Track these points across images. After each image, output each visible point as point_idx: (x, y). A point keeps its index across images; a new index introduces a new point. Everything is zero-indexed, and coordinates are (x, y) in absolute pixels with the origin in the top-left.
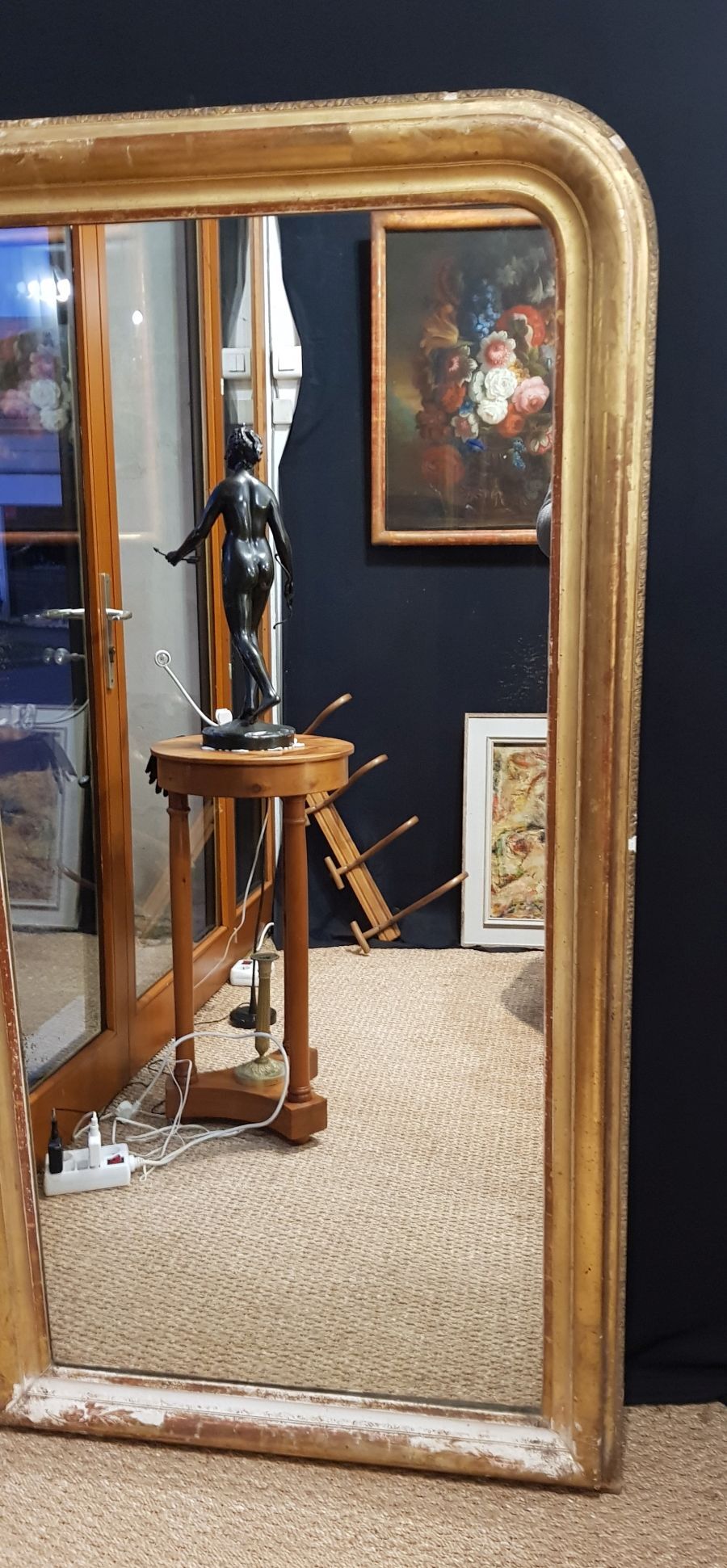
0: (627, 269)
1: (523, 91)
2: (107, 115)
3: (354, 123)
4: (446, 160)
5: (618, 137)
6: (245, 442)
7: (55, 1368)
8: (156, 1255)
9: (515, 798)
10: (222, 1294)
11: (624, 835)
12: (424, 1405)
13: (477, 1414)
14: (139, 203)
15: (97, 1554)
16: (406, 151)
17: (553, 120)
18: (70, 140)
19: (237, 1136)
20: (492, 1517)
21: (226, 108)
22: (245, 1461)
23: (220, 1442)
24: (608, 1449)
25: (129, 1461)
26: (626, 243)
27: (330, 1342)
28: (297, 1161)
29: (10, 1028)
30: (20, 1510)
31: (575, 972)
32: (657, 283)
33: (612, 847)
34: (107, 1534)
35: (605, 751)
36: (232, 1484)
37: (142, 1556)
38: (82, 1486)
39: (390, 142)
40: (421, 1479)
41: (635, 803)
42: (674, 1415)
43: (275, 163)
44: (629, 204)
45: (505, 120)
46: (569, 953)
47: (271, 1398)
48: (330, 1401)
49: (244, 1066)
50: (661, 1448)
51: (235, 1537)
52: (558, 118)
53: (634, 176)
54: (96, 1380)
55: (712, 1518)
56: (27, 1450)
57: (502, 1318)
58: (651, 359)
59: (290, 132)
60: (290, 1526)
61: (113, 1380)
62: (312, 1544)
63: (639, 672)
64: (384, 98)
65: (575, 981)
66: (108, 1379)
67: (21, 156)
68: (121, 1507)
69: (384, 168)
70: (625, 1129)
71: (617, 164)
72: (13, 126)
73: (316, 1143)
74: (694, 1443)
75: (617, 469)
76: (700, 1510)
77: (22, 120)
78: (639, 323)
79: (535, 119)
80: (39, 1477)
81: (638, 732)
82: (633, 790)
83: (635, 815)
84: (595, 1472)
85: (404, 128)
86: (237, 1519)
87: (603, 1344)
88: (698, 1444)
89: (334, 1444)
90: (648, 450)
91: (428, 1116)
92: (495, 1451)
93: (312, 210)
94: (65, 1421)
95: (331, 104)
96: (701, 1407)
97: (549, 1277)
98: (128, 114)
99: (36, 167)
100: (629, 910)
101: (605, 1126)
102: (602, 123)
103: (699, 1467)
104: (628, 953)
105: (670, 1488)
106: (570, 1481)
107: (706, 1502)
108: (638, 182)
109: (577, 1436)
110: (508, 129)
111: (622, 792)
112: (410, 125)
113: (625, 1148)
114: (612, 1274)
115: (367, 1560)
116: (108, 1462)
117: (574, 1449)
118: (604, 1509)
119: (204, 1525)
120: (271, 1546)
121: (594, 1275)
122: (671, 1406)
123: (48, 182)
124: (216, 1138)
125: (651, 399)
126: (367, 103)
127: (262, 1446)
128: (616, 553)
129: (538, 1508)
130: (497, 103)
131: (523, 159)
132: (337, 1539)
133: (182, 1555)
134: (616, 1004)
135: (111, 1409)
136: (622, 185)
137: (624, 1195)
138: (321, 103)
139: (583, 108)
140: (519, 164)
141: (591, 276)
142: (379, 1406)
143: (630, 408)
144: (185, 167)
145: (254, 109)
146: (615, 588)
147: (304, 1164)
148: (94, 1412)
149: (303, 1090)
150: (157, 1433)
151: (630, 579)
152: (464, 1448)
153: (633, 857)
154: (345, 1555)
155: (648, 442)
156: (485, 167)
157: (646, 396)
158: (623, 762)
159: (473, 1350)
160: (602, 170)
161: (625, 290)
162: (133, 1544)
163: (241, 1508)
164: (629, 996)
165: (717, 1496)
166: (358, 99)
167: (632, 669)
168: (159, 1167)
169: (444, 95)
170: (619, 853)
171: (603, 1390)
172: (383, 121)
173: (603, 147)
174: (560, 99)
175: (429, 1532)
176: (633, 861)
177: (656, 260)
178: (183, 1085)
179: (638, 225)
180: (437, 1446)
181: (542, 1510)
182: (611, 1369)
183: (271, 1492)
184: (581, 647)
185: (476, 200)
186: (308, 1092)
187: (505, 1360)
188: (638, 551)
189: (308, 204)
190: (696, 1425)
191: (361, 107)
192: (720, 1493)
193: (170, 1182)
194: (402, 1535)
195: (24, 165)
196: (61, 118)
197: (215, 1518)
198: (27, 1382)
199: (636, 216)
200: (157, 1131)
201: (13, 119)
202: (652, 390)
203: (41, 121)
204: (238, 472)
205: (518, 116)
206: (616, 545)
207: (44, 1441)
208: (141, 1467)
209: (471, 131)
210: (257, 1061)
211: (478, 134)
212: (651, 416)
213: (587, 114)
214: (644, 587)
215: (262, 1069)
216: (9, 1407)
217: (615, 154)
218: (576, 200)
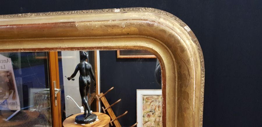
1: (147, 8)
3: (78, 22)
4: (115, 35)
5: (188, 26)
6: (84, 55)
9: (147, 106)
16: (100, 32)
17: (160, 21)
32: (204, 82)
44: (192, 53)
52: (162, 20)
53: (195, 42)
59: (53, 26)
71: (187, 37)
79: (152, 21)
95: (70, 13)
102: (181, 21)
108: (196, 44)
110: (141, 25)
126: (84, 13)
130: (136, 13)
138: (66, 13)
139: (173, 15)
140: (146, 37)
145: (41, 15)
156: (132, 37)
160: (182, 41)
169: (115, 10)
172: (89, 21)
173: (181, 31)
174: (162, 11)
177: (204, 73)
179: (197, 61)
204: (83, 61)
205: (145, 20)
209: (125, 26)
217: (187, 33)
218: (170, 51)
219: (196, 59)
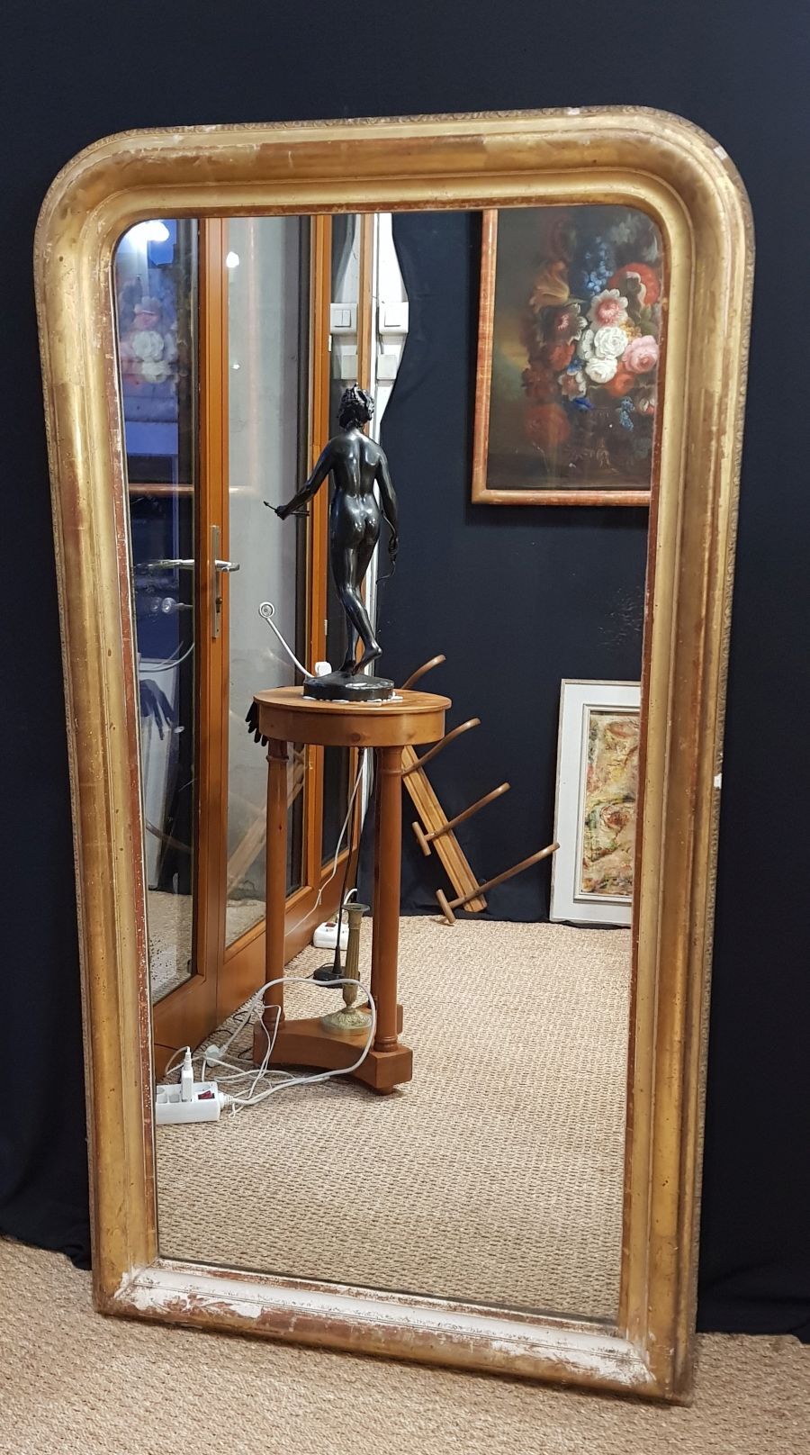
0: (726, 264)
1: (637, 107)
2: (272, 123)
3: (488, 135)
4: (568, 166)
5: (721, 148)
6: (357, 401)
7: (161, 1260)
8: (247, 1182)
9: (611, 768)
10: (311, 1218)
11: (710, 772)
12: (506, 1311)
13: (556, 1321)
14: (296, 200)
15: (198, 1428)
16: (533, 159)
17: (663, 134)
18: (239, 145)
19: (322, 1083)
20: (567, 1420)
21: (376, 119)
22: (334, 1357)
23: (312, 1336)
24: (680, 1359)
25: (225, 1350)
26: (725, 242)
27: (414, 1265)
28: (381, 1109)
29: (140, 934)
30: (126, 1386)
31: (661, 899)
32: (753, 275)
33: (698, 782)
34: (207, 1411)
35: (695, 693)
36: (323, 1377)
37: (239, 1431)
38: (183, 1369)
39: (519, 151)
40: (501, 1383)
41: (721, 743)
42: (746, 1344)
43: (417, 167)
44: (729, 207)
45: (622, 134)
46: (656, 881)
47: (362, 1297)
48: (417, 1302)
49: (330, 1016)
50: (732, 1371)
51: (325, 1420)
52: (668, 132)
53: (734, 182)
54: (198, 1273)
55: (779, 1434)
56: (131, 1336)
57: (582, 1256)
58: (746, 342)
59: (432, 141)
60: (376, 1415)
61: (214, 1274)
62: (397, 1431)
63: (728, 622)
64: (515, 112)
65: (660, 907)
66: (209, 1272)
67: (197, 158)
68: (220, 1389)
69: (512, 173)
70: (704, 1050)
71: (719, 172)
72: (190, 131)
73: (400, 1094)
74: (764, 1369)
75: (711, 440)
76: (767, 1426)
77: (197, 126)
78: (735, 311)
79: (647, 133)
80: (143, 1360)
81: (726, 677)
82: (720, 730)
83: (721, 754)
84: (667, 1381)
85: (531, 139)
86: (326, 1406)
87: (679, 1254)
88: (769, 1370)
89: (420, 1343)
90: (741, 423)
91: (512, 1076)
92: (571, 1357)
93: (448, 208)
94: (168, 1310)
95: (468, 117)
96: (774, 1338)
97: (628, 1190)
98: (290, 123)
99: (209, 167)
100: (713, 842)
101: (686, 1045)
102: (707, 136)
103: (768, 1389)
104: (711, 882)
105: (740, 1405)
106: (643, 1389)
107: (773, 1420)
108: (738, 187)
109: (650, 1346)
110: (625, 141)
111: (709, 732)
112: (537, 137)
113: (703, 1069)
114: (688, 1189)
115: (448, 1448)
116: (207, 1351)
117: (648, 1359)
118: (675, 1419)
119: (296, 1409)
120: (358, 1430)
121: (670, 1189)
122: (744, 1335)
123: (218, 180)
124: (301, 1084)
125: (744, 377)
126: (499, 117)
127: (351, 1342)
128: (709, 514)
129: (612, 1414)
130: (614, 118)
131: (637, 167)
132: (420, 1428)
133: (276, 1432)
134: (699, 930)
135: (212, 1301)
136: (724, 191)
137: (702, 1114)
138: (460, 116)
139: (691, 123)
140: (632, 171)
141: (693, 269)
142: (463, 1310)
143: (725, 386)
144: (339, 169)
145: (400, 121)
146: (707, 545)
147: (388, 1111)
148: (195, 1303)
149: (388, 1039)
150: (254, 1326)
151: (721, 537)
152: (542, 1353)
153: (718, 792)
154: (427, 1442)
155: (741, 416)
156: (601, 173)
157: (740, 374)
158: (711, 704)
159: (552, 1281)
160: (706, 177)
161: (724, 282)
162: (230, 1420)
163: (332, 1397)
164: (711, 924)
165: (784, 1415)
166: (492, 113)
167: (722, 619)
168: (247, 1107)
169: (568, 111)
170: (705, 789)
171: (677, 1303)
172: (513, 133)
173: (707, 157)
174: (670, 115)
175: (506, 1428)
176: (719, 797)
177: (752, 256)
178: (271, 1030)
179: (737, 225)
180: (518, 1351)
181: (615, 1417)
182: (685, 1282)
183: (358, 1385)
184: (675, 598)
185: (593, 202)
186: (395, 1042)
187: (584, 1291)
188: (730, 512)
189: (444, 203)
190: (768, 1354)
191: (495, 120)
192: (786, 1412)
193: (258, 1120)
194: (481, 1429)
195: (199, 166)
196: (231, 125)
197: (307, 1404)
198: (135, 1273)
199: (736, 217)
200: (245, 1073)
201: (190, 125)
202: (746, 369)
203: (214, 127)
204: (349, 430)
205: (632, 130)
206: (709, 506)
207: (147, 1329)
208: (237, 1357)
209: (591, 143)
210: (344, 1011)
211: (596, 144)
212: (744, 393)
213: (695, 128)
214: (734, 546)
215: (349, 1018)
216: (117, 1294)
217: (718, 163)
218: (682, 203)
219: (737, 221)
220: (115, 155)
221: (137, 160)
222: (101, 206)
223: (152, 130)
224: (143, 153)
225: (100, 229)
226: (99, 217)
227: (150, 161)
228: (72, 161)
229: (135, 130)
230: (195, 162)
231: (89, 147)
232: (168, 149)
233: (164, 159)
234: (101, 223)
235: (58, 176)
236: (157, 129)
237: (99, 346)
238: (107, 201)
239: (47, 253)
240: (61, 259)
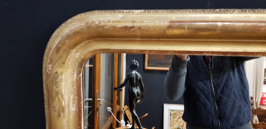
9: (174, 122)
67: (133, 27)
72: (127, 12)
77: (131, 10)
98: (183, 10)
99: (138, 32)
145: (247, 11)
195: (134, 31)
196: (150, 10)
201: (126, 9)
203: (140, 11)
204: (133, 71)
220: (87, 23)
221: (99, 27)
222: (78, 47)
223: (106, 11)
224: (103, 24)
225: (77, 57)
226: (77, 52)
227: (106, 28)
228: (63, 25)
229: (97, 11)
230: (131, 29)
231: (73, 18)
232: (117, 22)
233: (114, 27)
234: (78, 54)
235: (56, 31)
236: (109, 11)
237: (75, 110)
238: (82, 44)
239: (49, 70)
240: (56, 73)
